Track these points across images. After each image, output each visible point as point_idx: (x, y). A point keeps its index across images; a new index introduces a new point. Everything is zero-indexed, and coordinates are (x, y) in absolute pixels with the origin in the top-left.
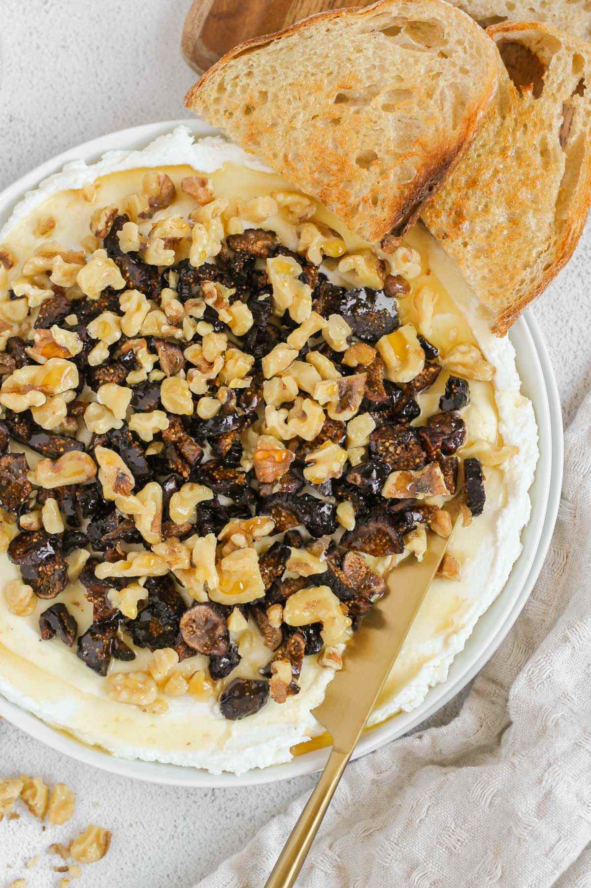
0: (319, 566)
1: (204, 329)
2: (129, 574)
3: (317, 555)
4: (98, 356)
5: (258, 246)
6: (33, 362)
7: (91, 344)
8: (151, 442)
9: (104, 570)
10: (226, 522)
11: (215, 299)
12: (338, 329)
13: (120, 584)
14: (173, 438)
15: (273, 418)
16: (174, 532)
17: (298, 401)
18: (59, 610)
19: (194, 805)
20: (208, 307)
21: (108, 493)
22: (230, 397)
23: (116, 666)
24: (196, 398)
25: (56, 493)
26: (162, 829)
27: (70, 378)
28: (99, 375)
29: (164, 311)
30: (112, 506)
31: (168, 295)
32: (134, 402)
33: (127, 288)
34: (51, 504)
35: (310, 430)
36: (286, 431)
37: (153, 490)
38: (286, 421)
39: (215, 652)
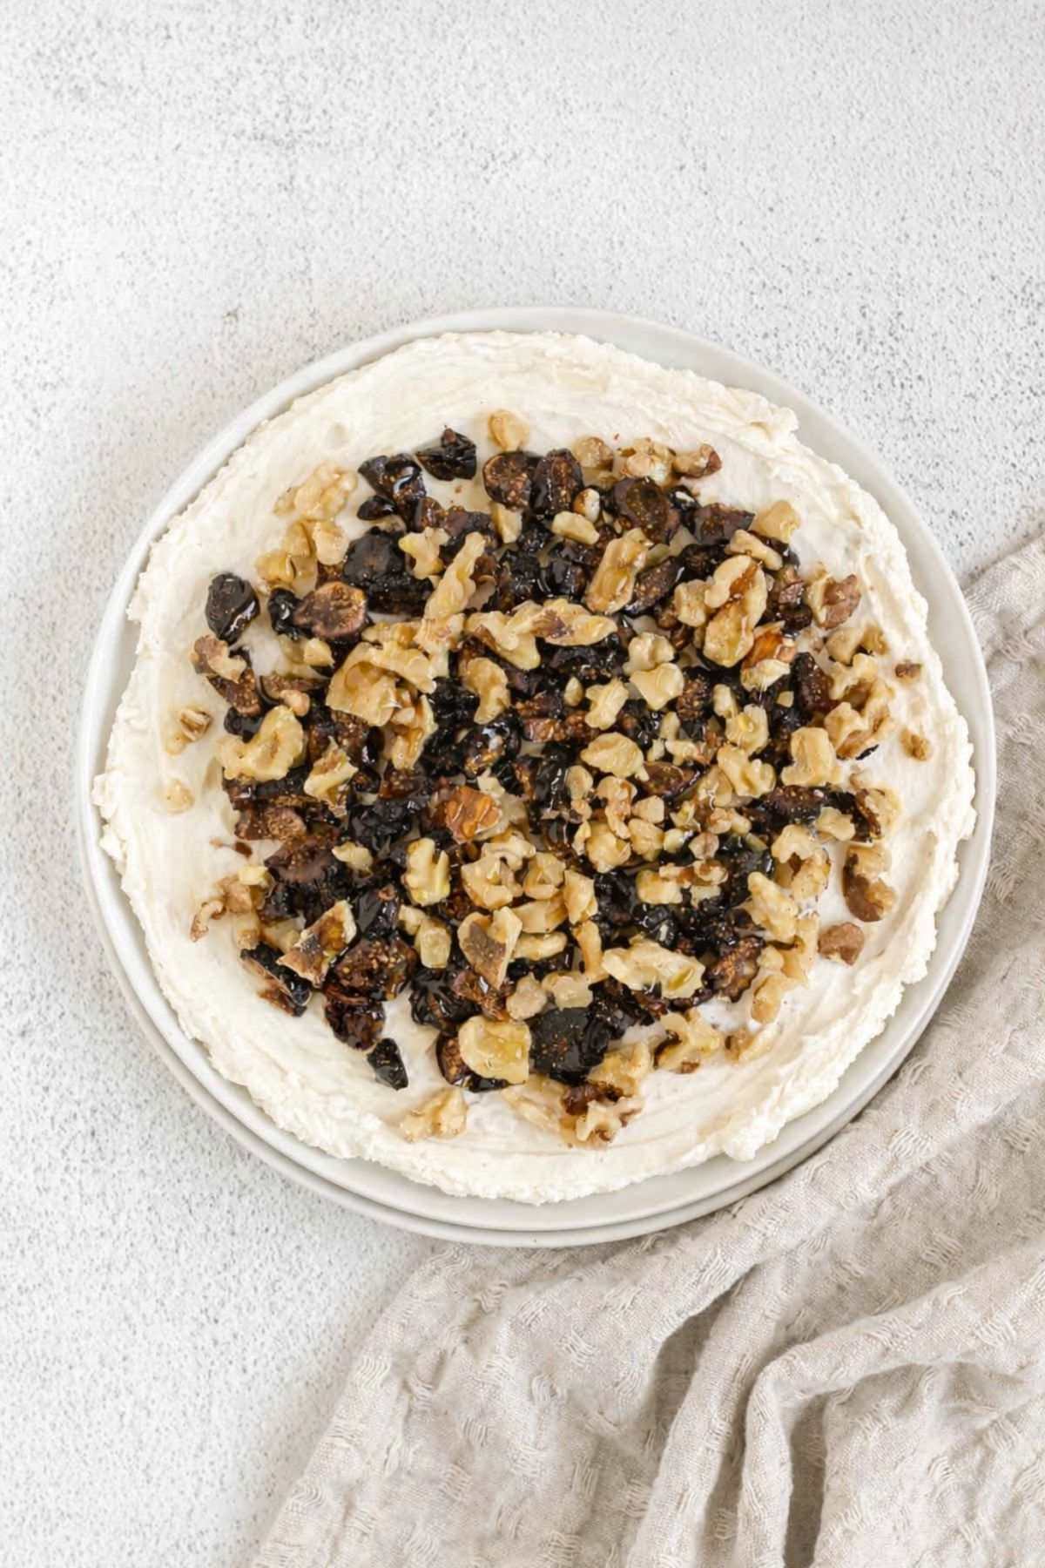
0: (316, 785)
1: (674, 839)
2: (451, 571)
3: (331, 791)
4: (724, 699)
5: (728, 967)
6: (764, 621)
7: (744, 699)
8: (584, 692)
9: (475, 545)
10: (438, 716)
11: (697, 871)
12: (571, 992)
13: (448, 554)
14: (572, 719)
15: (518, 848)
17: (517, 891)
18: (468, 472)
20: (694, 859)
21: (560, 606)
22: (575, 815)
23: (364, 492)
24: (599, 776)
25: (598, 551)
27: (719, 651)
28: (699, 685)
29: (726, 808)
30: (539, 598)
31: (742, 824)
32: (642, 703)
33: (779, 783)
34: (592, 537)
35: (476, 877)
36: (493, 852)
37: (530, 659)
38: (504, 860)
39: (301, 609)
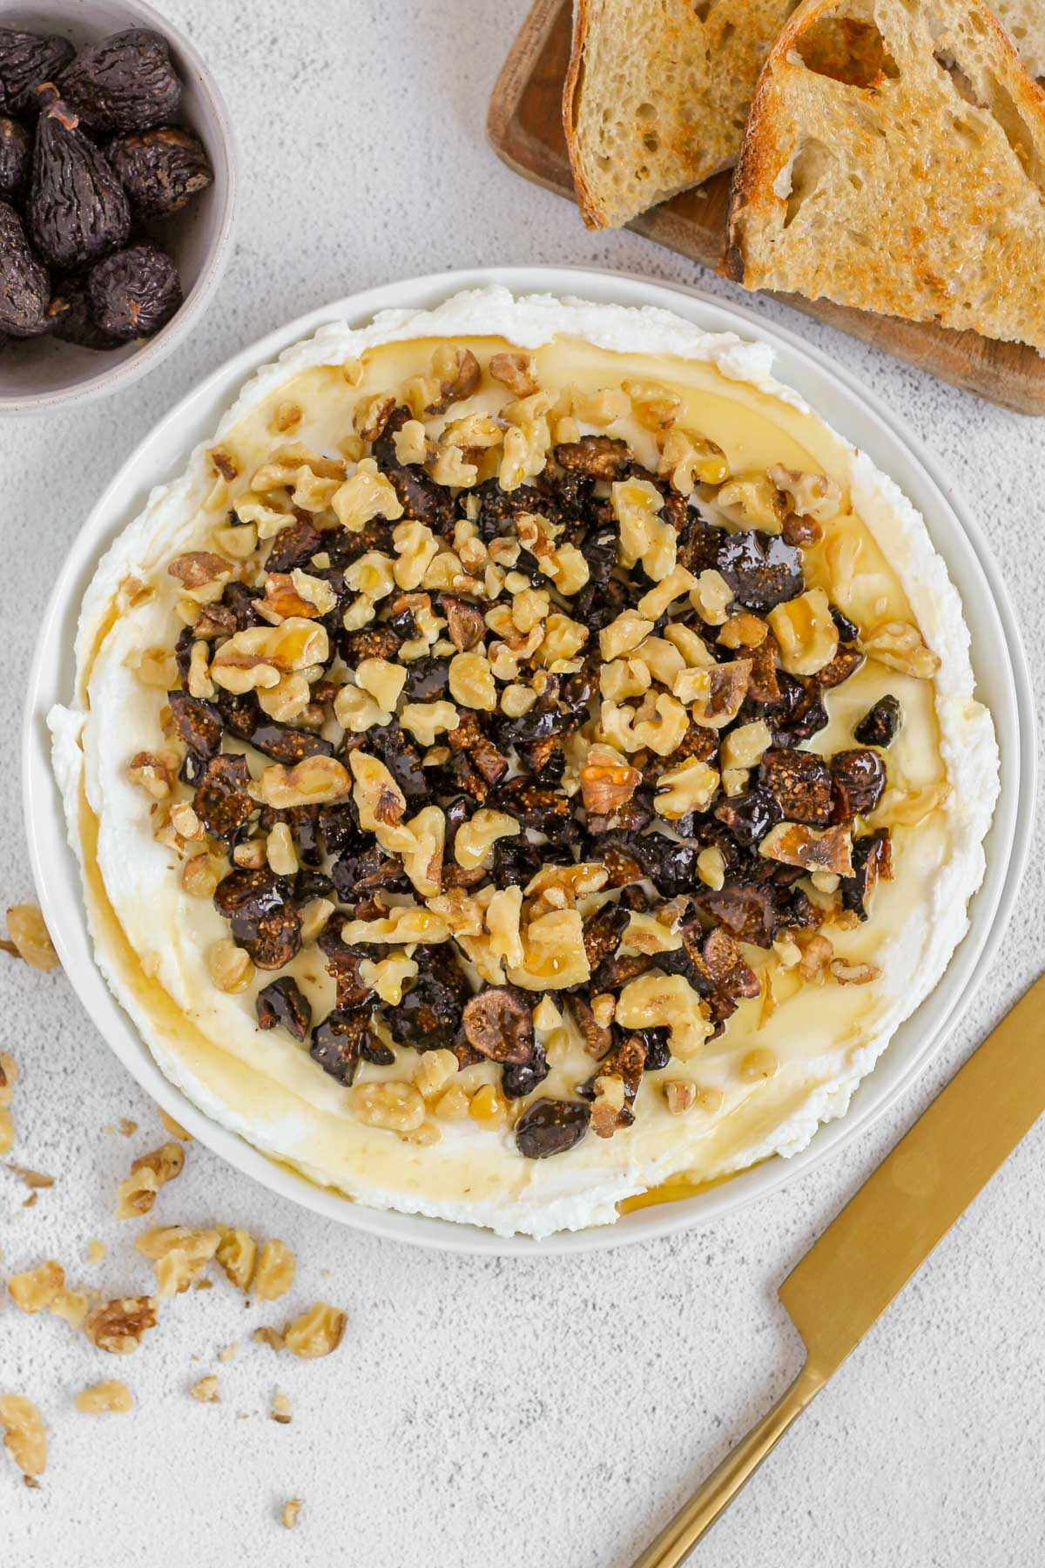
0: (671, 939)
1: (516, 583)
2: (391, 939)
3: (667, 924)
4: (358, 616)
5: (600, 463)
6: (262, 622)
7: (349, 597)
8: (431, 747)
9: (356, 933)
10: (536, 869)
11: (534, 540)
12: (713, 593)
13: (378, 953)
14: (465, 742)
15: (613, 719)
16: (460, 880)
17: (650, 697)
18: (287, 986)
19: (469, 1280)
20: (524, 552)
21: (367, 820)
22: (551, 686)
23: (366, 1072)
24: (501, 685)
25: (289, 816)
26: (420, 1313)
27: (314, 647)
28: (359, 644)
29: (457, 554)
30: (370, 839)
31: (464, 530)
32: (409, 686)
33: (405, 517)
34: (280, 830)
35: (666, 739)
36: (631, 739)
37: (432, 817)
38: (631, 725)
39: (513, 1058)
